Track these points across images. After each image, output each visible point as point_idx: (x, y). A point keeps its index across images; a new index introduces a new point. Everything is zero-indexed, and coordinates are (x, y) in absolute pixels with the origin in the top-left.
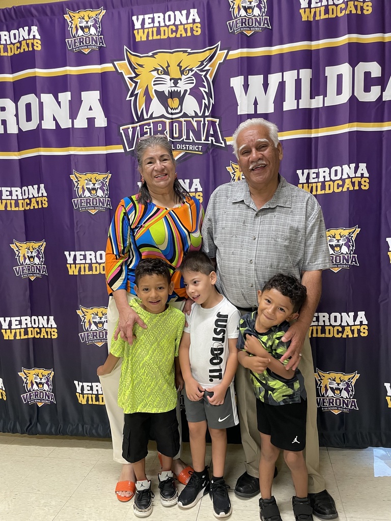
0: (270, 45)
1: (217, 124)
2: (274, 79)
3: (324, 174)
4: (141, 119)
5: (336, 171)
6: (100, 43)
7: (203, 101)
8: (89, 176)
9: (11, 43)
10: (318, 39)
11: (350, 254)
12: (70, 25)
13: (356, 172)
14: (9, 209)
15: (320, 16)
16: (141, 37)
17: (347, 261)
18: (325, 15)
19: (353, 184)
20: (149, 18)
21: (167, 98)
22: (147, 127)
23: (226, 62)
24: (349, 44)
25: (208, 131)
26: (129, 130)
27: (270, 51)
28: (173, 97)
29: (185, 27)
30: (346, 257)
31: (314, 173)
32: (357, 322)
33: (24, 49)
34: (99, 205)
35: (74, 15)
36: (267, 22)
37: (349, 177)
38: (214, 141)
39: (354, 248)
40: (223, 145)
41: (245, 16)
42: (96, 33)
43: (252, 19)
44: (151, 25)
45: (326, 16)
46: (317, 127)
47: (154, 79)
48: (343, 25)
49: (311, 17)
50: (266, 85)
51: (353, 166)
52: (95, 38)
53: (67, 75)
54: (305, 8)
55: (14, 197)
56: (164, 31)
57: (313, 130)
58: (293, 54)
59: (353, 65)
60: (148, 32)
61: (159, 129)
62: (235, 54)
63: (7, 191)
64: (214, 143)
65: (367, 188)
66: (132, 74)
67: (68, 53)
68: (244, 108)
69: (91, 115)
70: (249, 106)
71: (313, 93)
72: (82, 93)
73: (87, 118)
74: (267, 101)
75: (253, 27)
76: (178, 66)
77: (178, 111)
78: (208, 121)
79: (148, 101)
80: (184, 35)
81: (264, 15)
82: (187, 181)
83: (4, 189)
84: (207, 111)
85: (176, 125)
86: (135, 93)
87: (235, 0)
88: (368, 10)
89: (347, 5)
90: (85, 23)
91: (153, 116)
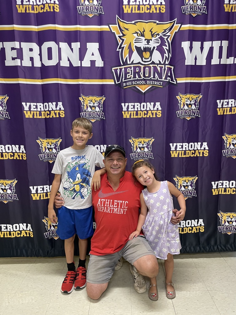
0: (206, 24)
1: (172, 69)
2: (207, 45)
3: (232, 103)
4: (126, 64)
6: (100, 11)
7: (165, 54)
8: (91, 98)
9: (37, 4)
10: (233, 23)
14: (35, 117)
16: (127, 11)
21: (142, 51)
22: (129, 69)
23: (180, 32)
25: (167, 74)
26: (118, 70)
27: (206, 28)
28: (146, 51)
29: (156, 7)
31: (226, 102)
33: (47, 10)
34: (97, 117)
36: (205, 9)
38: (170, 80)
40: (175, 83)
42: (97, 4)
44: (134, 3)
46: (229, 75)
47: (135, 39)
49: (230, 10)
50: (202, 48)
53: (77, 31)
54: (227, 4)
55: (39, 110)
56: (142, 8)
57: (227, 77)
58: (219, 31)
60: (132, 8)
61: (137, 71)
62: (186, 27)
63: (34, 105)
64: (170, 81)
66: (120, 34)
67: (78, 16)
68: (189, 61)
69: (93, 58)
70: (192, 60)
71: (228, 55)
72: (87, 43)
73: (90, 61)
74: (202, 58)
75: (197, 12)
76: (150, 31)
77: (149, 60)
78: (167, 67)
79: (131, 53)
80: (155, 12)
81: (203, 5)
82: (152, 104)
83: (32, 104)
84: (167, 61)
85: (147, 69)
86: (122, 46)
91: (134, 63)
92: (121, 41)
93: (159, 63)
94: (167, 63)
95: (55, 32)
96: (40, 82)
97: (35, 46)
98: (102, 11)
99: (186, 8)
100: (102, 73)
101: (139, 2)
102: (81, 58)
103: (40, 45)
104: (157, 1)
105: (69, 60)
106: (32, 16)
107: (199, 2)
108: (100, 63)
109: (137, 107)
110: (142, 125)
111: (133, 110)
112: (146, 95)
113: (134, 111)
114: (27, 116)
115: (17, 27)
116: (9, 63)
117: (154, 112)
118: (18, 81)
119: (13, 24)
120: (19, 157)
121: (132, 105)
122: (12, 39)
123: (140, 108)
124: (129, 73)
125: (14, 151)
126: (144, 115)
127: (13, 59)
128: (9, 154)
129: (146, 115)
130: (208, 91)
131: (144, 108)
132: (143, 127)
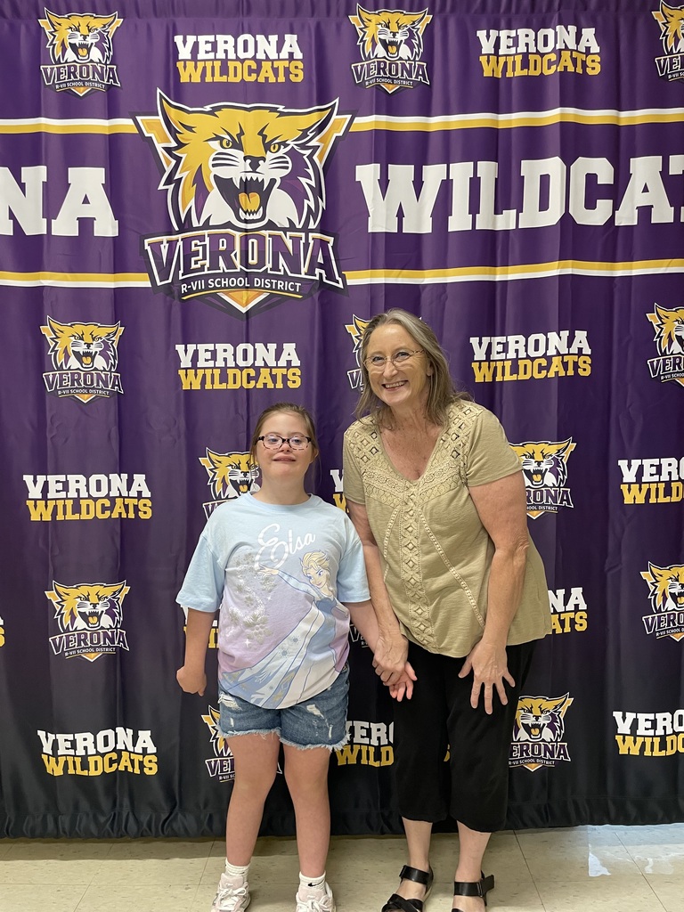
0: (428, 113)
1: (330, 245)
2: (434, 174)
3: (517, 346)
4: (186, 227)
5: (537, 342)
6: (109, 78)
7: (306, 201)
8: (79, 328)
10: (509, 111)
11: (559, 487)
12: (50, 40)
13: (569, 346)
15: (514, 70)
16: (190, 76)
17: (555, 500)
18: (522, 69)
19: (565, 365)
20: (207, 42)
21: (238, 191)
22: (198, 242)
23: (349, 138)
24: (562, 123)
25: (314, 258)
26: (162, 246)
27: (428, 124)
28: (248, 191)
29: (275, 66)
30: (553, 492)
31: (499, 343)
32: (570, 607)
34: (98, 385)
35: (59, 21)
36: (423, 72)
37: (558, 354)
38: (324, 276)
39: (566, 477)
40: (341, 286)
41: (385, 57)
42: (102, 59)
43: (397, 65)
44: (211, 56)
45: (525, 72)
46: (505, 264)
47: (213, 156)
48: (554, 91)
49: (498, 73)
50: (418, 184)
51: (565, 334)
52: (99, 68)
53: (39, 133)
54: (488, 55)
56: (235, 68)
57: (498, 268)
58: (467, 133)
59: (568, 161)
60: (205, 68)
61: (221, 248)
62: (366, 122)
64: (325, 280)
65: (587, 373)
66: (170, 142)
67: (44, 91)
68: (380, 221)
69: (86, 212)
70: (387, 219)
71: (499, 204)
72: (69, 169)
73: (78, 219)
74: (420, 211)
75: (398, 79)
76: (259, 134)
77: (258, 216)
78: (313, 239)
79: (202, 194)
80: (272, 80)
81: (417, 59)
82: (272, 347)
84: (312, 219)
85: (253, 243)
86: (175, 178)
87: (366, 27)
88: (594, 68)
89: (560, 57)
90: (81, 38)
91: (211, 224)
92: (174, 162)
93: (288, 226)
94: (312, 226)
98: (114, 78)
99: (365, 70)
100: (120, 255)
101: (226, 51)
102: (51, 208)
104: (279, 50)
105: (12, 216)
107: (405, 52)
108: (106, 227)
109: (225, 355)
110: (243, 411)
111: (211, 364)
112: (252, 319)
113: (215, 367)
117: (279, 373)
121: (206, 351)
123: (235, 360)
124: (197, 254)
126: (248, 382)
129: (253, 383)
130: (444, 309)
131: (245, 358)
132: (245, 420)
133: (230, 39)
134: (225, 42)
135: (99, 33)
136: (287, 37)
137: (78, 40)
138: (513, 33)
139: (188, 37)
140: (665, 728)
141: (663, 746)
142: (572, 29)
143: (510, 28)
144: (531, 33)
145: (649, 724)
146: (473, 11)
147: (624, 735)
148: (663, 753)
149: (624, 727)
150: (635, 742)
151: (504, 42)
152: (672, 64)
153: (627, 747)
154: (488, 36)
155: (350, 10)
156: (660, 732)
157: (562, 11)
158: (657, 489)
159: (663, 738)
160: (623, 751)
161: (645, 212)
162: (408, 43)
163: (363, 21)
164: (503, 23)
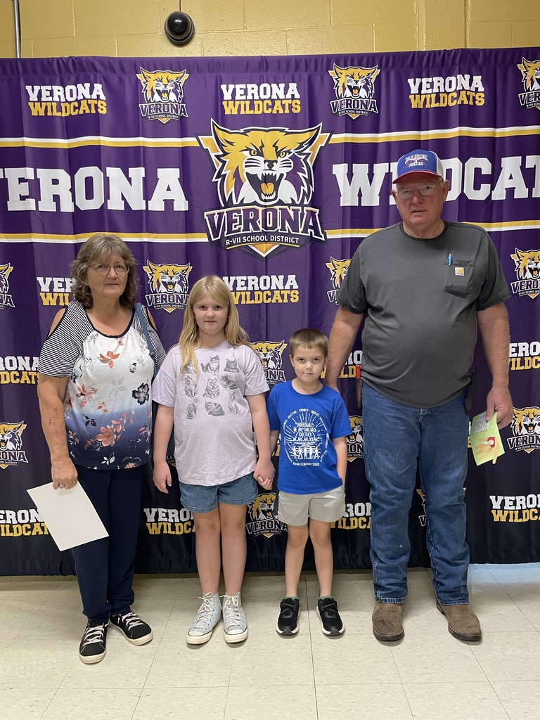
0: (377, 131)
2: (380, 169)
6: (181, 112)
7: (302, 187)
8: (165, 267)
9: (67, 101)
10: (428, 129)
12: (144, 88)
15: (430, 103)
16: (231, 110)
18: (435, 103)
20: (241, 89)
21: (260, 182)
22: (236, 214)
23: (329, 147)
24: (461, 138)
25: (307, 222)
26: (215, 216)
27: (376, 138)
28: (267, 182)
29: (283, 103)
33: (84, 111)
34: (177, 302)
36: (374, 105)
38: (313, 233)
40: (323, 239)
41: (351, 97)
42: (176, 100)
43: (358, 101)
44: (244, 97)
45: (437, 105)
47: (246, 160)
48: (455, 116)
49: (421, 105)
50: (371, 175)
52: (175, 106)
53: (139, 147)
54: (415, 94)
55: (68, 290)
56: (259, 105)
59: (464, 160)
60: (240, 105)
61: (251, 217)
62: (339, 138)
63: (59, 282)
64: (314, 236)
66: (219, 152)
67: (142, 121)
68: (347, 199)
69: (169, 196)
70: (352, 197)
72: (158, 169)
73: (164, 200)
74: (372, 193)
75: (359, 110)
76: (273, 146)
77: (273, 197)
78: (307, 211)
79: (239, 185)
80: (281, 112)
81: (370, 97)
82: (281, 277)
83: (56, 279)
84: (306, 199)
85: (269, 214)
86: (222, 174)
87: (339, 78)
88: (481, 102)
89: (459, 95)
90: (164, 86)
91: (244, 202)
92: (221, 164)
93: (291, 202)
94: (306, 202)
95: (98, 148)
96: (70, 239)
97: (62, 175)
98: (184, 112)
99: (339, 105)
100: (189, 222)
101: (253, 94)
102: (148, 195)
103: (72, 172)
104: (285, 93)
105: (123, 198)
106: (58, 121)
107: (363, 93)
108: (181, 205)
109: (253, 283)
110: (264, 316)
111: (245, 288)
112: (269, 260)
113: (247, 291)
114: (46, 303)
115: (29, 142)
116: (14, 205)
117: (286, 293)
118: (31, 237)
119: (22, 136)
120: (31, 380)
121: (242, 280)
122: (22, 164)
123: (259, 286)
124: (236, 221)
125: (21, 368)
126: (267, 299)
127: (23, 198)
128: (12, 373)
129: (270, 299)
131: (265, 285)
132: (265, 321)
133: (255, 86)
134: (252, 88)
135: (174, 83)
136: (291, 85)
137: (161, 88)
138: (430, 80)
139: (230, 86)
140: (521, 505)
141: (520, 516)
142: (467, 77)
143: (428, 77)
144: (441, 79)
145: (512, 503)
146: (405, 66)
147: (497, 510)
148: (520, 520)
149: (496, 505)
150: (503, 513)
151: (425, 86)
152: (529, 97)
153: (498, 517)
154: (415, 82)
155: (329, 67)
156: (518, 507)
157: (461, 65)
158: (516, 361)
159: (520, 511)
160: (496, 519)
161: (510, 191)
162: (365, 87)
163: (337, 74)
164: (424, 73)
